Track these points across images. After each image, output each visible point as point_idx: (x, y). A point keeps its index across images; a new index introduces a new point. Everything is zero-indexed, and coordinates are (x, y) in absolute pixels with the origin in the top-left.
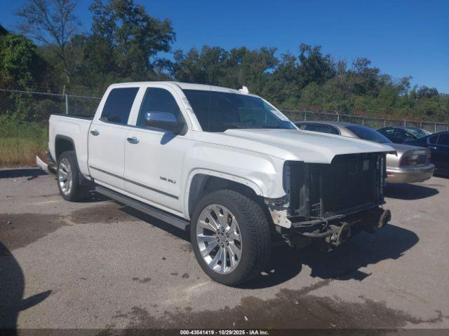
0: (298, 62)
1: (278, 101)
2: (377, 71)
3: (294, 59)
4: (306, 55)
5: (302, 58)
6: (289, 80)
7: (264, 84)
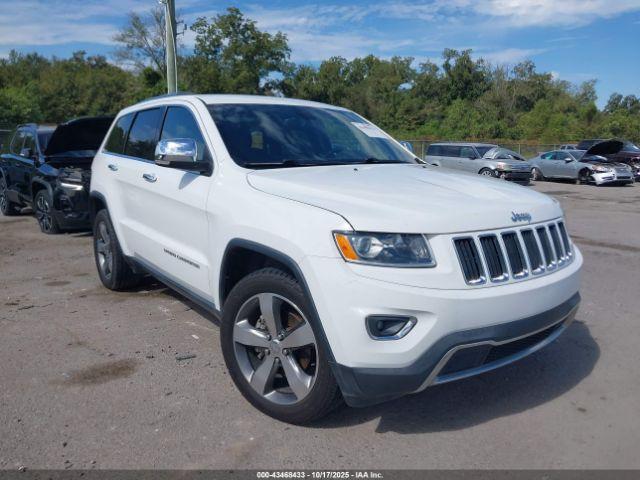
0: (442, 73)
1: (416, 124)
2: (549, 77)
3: (437, 69)
4: (453, 62)
5: (447, 66)
6: (430, 96)
7: (399, 103)
